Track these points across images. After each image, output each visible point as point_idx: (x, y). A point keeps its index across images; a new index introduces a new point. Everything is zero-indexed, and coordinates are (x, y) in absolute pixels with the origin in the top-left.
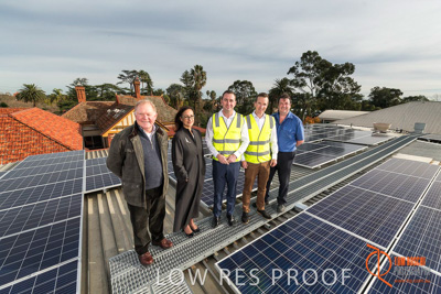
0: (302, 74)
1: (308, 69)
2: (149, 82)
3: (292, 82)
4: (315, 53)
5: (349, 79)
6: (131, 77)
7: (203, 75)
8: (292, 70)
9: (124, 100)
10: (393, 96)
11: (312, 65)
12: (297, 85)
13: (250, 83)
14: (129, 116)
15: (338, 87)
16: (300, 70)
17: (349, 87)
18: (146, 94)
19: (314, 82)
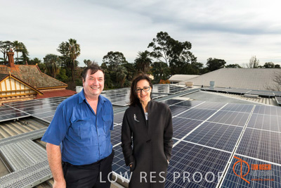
0: (158, 48)
1: (162, 44)
2: (24, 51)
3: (151, 54)
4: (166, 34)
5: (189, 52)
6: (5, 47)
7: (77, 47)
8: (151, 45)
10: (220, 65)
11: (165, 42)
12: (155, 56)
13: (122, 54)
14: (3, 83)
15: (183, 58)
17: (190, 58)
18: (20, 63)
19: (167, 54)
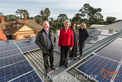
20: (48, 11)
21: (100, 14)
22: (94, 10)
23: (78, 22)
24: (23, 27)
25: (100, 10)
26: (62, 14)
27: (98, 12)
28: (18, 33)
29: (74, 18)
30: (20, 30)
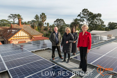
0: (83, 17)
1: (85, 15)
3: (79, 20)
4: (87, 9)
7: (45, 17)
8: (79, 15)
9: (14, 26)
12: (81, 21)
16: (82, 15)
19: (87, 20)
20: (44, 15)
21: (100, 20)
22: (94, 15)
23: (77, 27)
24: (19, 33)
25: (99, 15)
26: (59, 19)
27: (98, 17)
28: (13, 38)
29: (72, 23)
30: (15, 36)
